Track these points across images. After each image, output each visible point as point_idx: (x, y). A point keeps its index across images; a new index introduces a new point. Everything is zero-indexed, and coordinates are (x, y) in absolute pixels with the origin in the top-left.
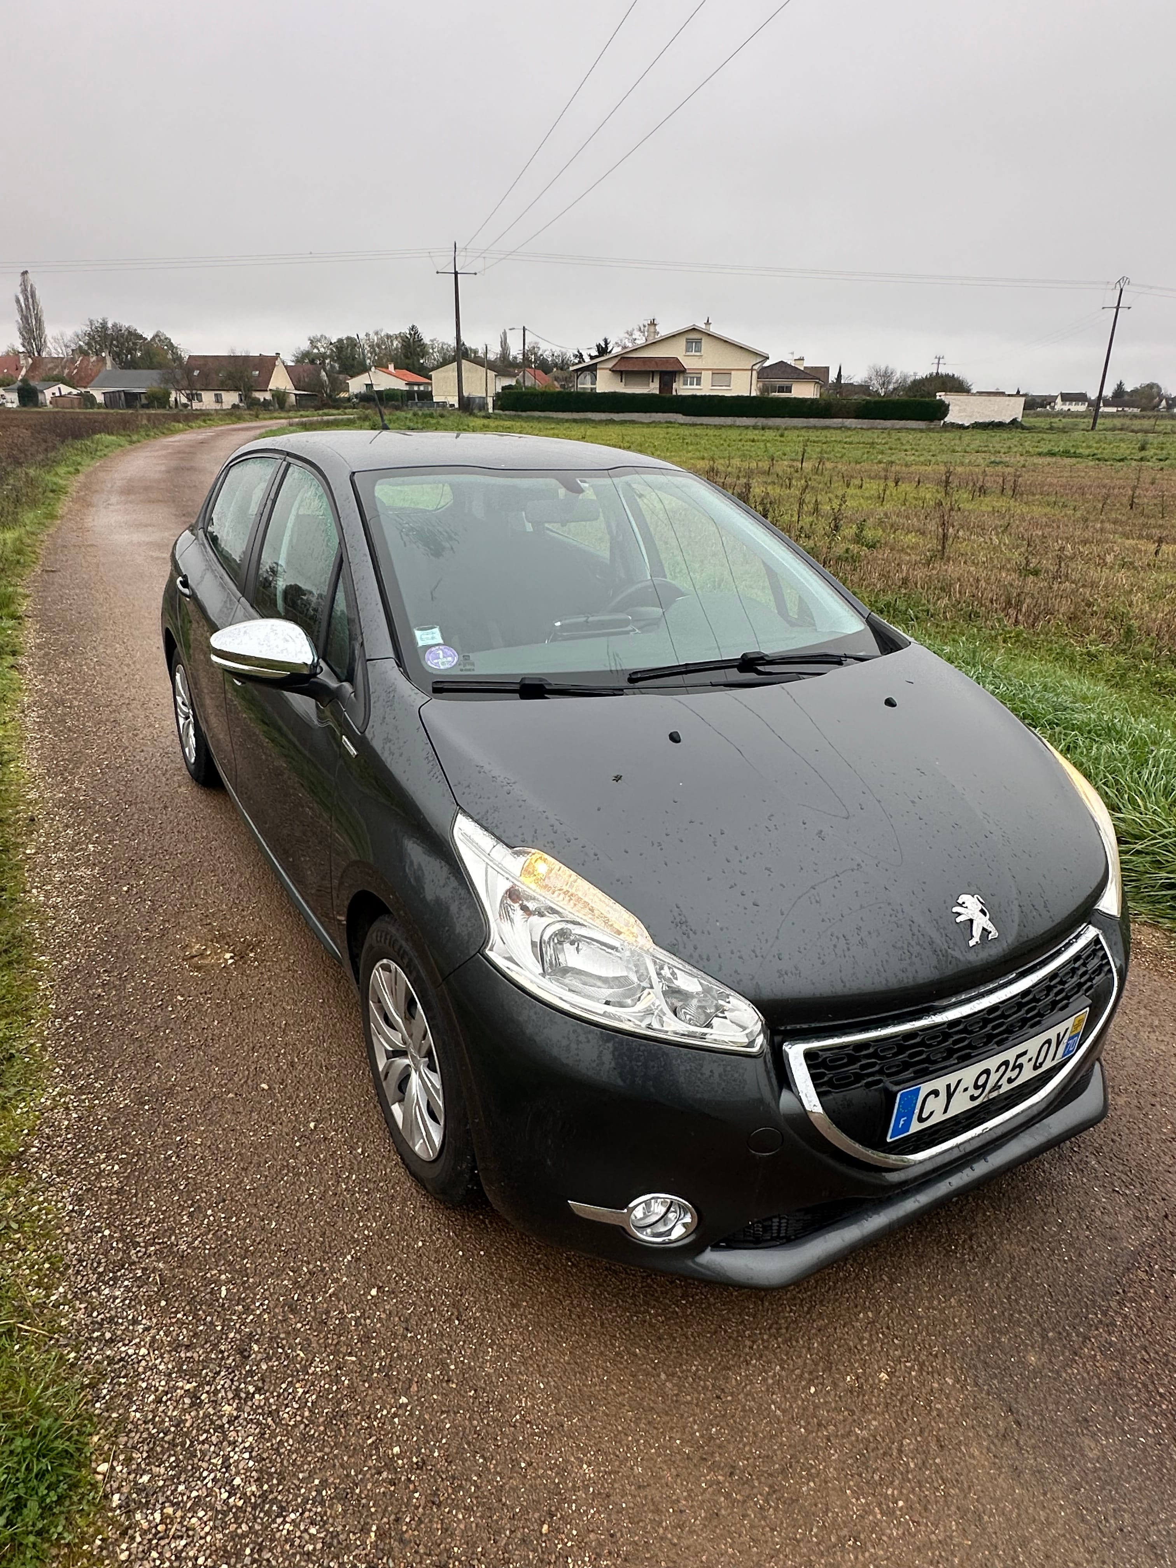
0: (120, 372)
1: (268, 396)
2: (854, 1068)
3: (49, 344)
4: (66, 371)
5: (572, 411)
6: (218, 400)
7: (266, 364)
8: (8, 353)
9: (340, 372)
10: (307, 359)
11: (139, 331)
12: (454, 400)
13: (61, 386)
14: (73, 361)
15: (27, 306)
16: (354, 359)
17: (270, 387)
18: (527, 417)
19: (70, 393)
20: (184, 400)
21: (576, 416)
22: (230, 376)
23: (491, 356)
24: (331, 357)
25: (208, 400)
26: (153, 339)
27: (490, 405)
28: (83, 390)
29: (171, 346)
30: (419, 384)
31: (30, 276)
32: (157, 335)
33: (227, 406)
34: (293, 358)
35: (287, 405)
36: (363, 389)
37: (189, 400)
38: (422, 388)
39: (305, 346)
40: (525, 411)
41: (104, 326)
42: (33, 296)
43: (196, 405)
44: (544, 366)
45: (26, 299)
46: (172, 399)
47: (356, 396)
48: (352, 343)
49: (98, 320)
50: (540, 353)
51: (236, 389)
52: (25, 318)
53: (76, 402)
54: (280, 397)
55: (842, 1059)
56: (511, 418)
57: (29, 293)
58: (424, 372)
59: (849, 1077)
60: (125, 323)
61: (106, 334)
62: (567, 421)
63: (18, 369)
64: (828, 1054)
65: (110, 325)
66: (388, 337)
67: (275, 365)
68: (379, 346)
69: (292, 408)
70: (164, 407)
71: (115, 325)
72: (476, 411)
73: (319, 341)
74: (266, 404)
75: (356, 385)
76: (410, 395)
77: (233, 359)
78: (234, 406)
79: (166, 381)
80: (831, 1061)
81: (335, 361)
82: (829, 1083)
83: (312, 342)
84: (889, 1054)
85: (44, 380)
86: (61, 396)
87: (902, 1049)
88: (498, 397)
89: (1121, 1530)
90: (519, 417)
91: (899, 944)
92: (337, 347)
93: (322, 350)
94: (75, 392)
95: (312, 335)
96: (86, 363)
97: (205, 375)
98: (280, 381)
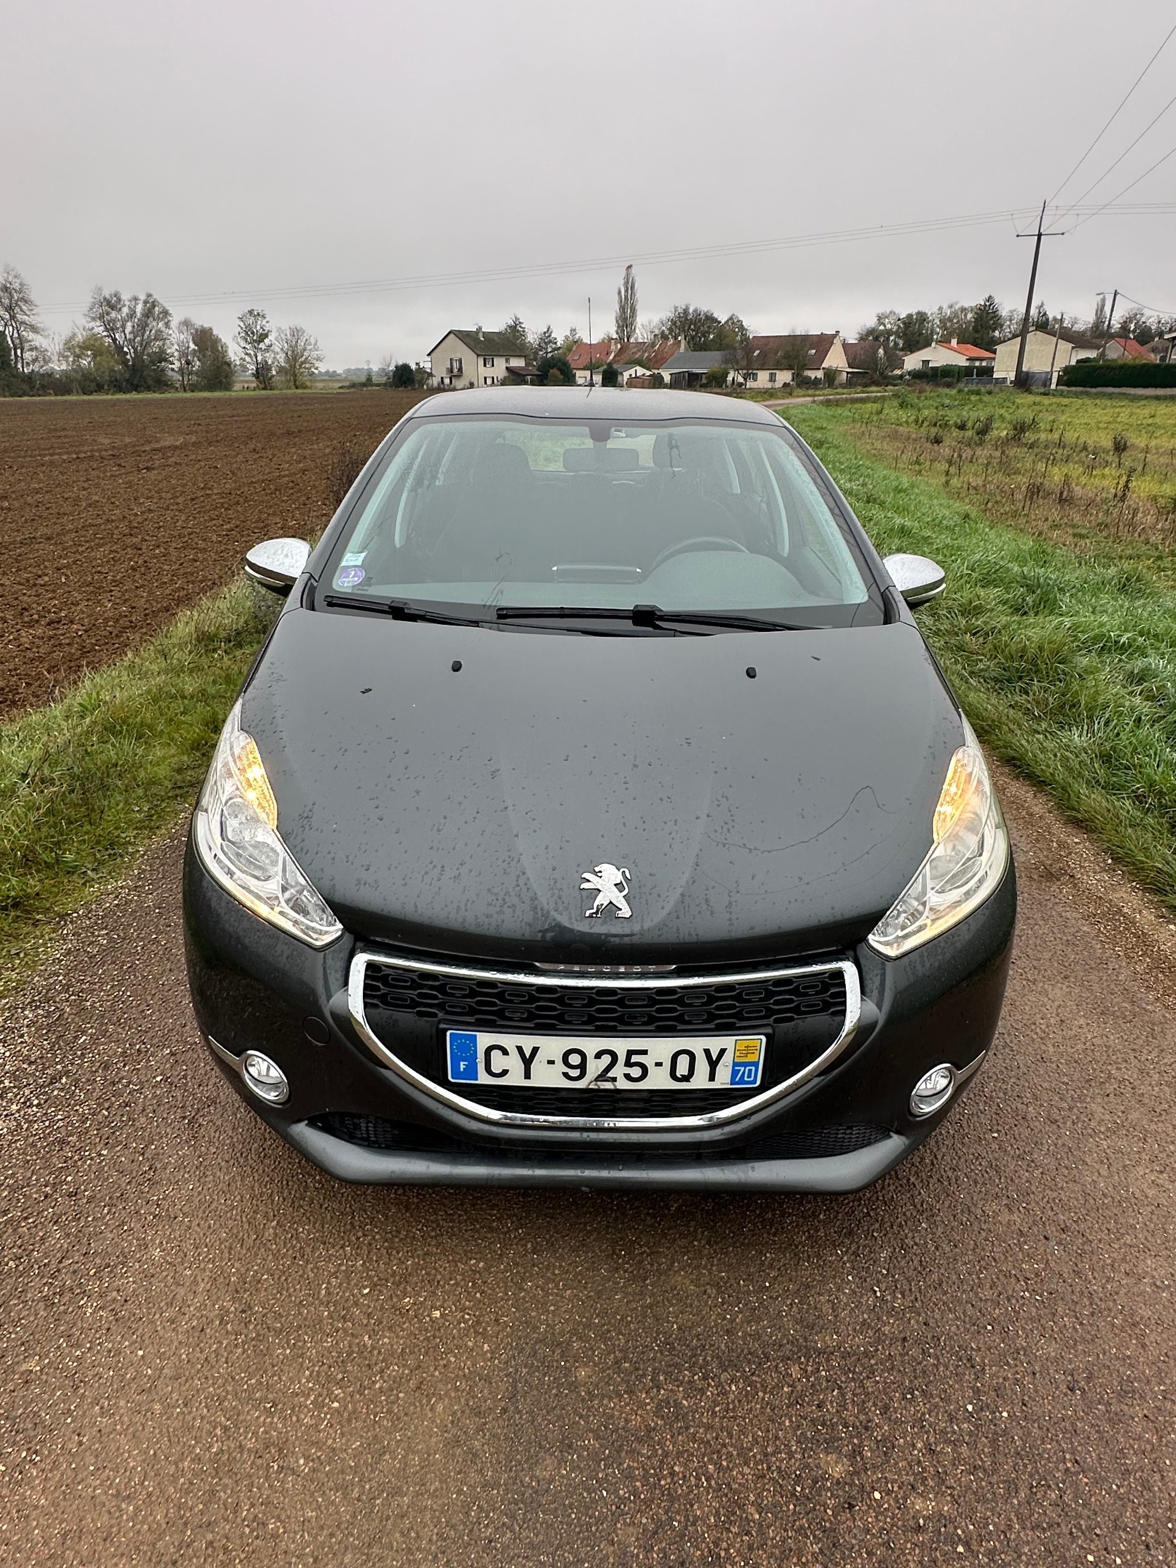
0: (691, 353)
1: (820, 374)
2: (413, 994)
3: (637, 331)
4: (646, 355)
5: (1156, 387)
6: (772, 379)
7: (824, 342)
8: (603, 341)
9: (902, 350)
10: (872, 337)
11: (715, 315)
12: (1012, 376)
13: (638, 368)
14: (653, 345)
15: (626, 297)
16: (921, 334)
17: (823, 366)
18: (1096, 394)
19: (644, 375)
20: (741, 380)
21: (1160, 392)
22: (787, 356)
23: (1080, 327)
24: (897, 334)
25: (763, 379)
26: (727, 322)
27: (1054, 380)
28: (656, 371)
29: (742, 327)
30: (981, 359)
31: (634, 270)
32: (731, 318)
33: (779, 384)
34: (857, 336)
35: (836, 382)
36: (919, 366)
37: (745, 379)
38: (984, 364)
39: (871, 322)
40: (1095, 387)
41: (686, 311)
42: (632, 287)
43: (750, 384)
44: (1145, 336)
45: (626, 291)
46: (730, 378)
47: (909, 373)
48: (922, 317)
49: (682, 305)
50: (1143, 319)
51: (790, 368)
52: (623, 308)
53: (647, 382)
54: (831, 376)
55: (407, 981)
56: (1077, 395)
57: (630, 285)
58: (990, 345)
59: (406, 1000)
60: (704, 308)
61: (686, 319)
62: (1147, 398)
63: (608, 354)
64: (391, 971)
65: (691, 311)
66: (963, 310)
67: (832, 343)
68: (950, 320)
69: (842, 386)
70: (721, 386)
71: (695, 311)
72: (1033, 388)
73: (887, 317)
74: (816, 383)
75: (912, 362)
76: (967, 372)
77: (794, 337)
78: (786, 385)
79: (726, 361)
80: (393, 979)
81: (899, 337)
82: (383, 998)
83: (879, 318)
84: (458, 993)
85: (626, 363)
86: (636, 377)
87: (473, 994)
88: (1067, 370)
89: (490, 1542)
90: (1088, 394)
91: (495, 890)
92: (904, 323)
93: (889, 326)
94: (648, 373)
95: (880, 311)
96: (663, 345)
97: (764, 355)
98: (836, 359)
